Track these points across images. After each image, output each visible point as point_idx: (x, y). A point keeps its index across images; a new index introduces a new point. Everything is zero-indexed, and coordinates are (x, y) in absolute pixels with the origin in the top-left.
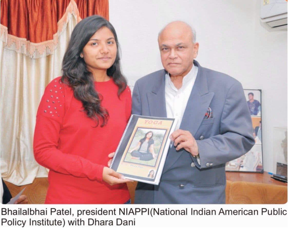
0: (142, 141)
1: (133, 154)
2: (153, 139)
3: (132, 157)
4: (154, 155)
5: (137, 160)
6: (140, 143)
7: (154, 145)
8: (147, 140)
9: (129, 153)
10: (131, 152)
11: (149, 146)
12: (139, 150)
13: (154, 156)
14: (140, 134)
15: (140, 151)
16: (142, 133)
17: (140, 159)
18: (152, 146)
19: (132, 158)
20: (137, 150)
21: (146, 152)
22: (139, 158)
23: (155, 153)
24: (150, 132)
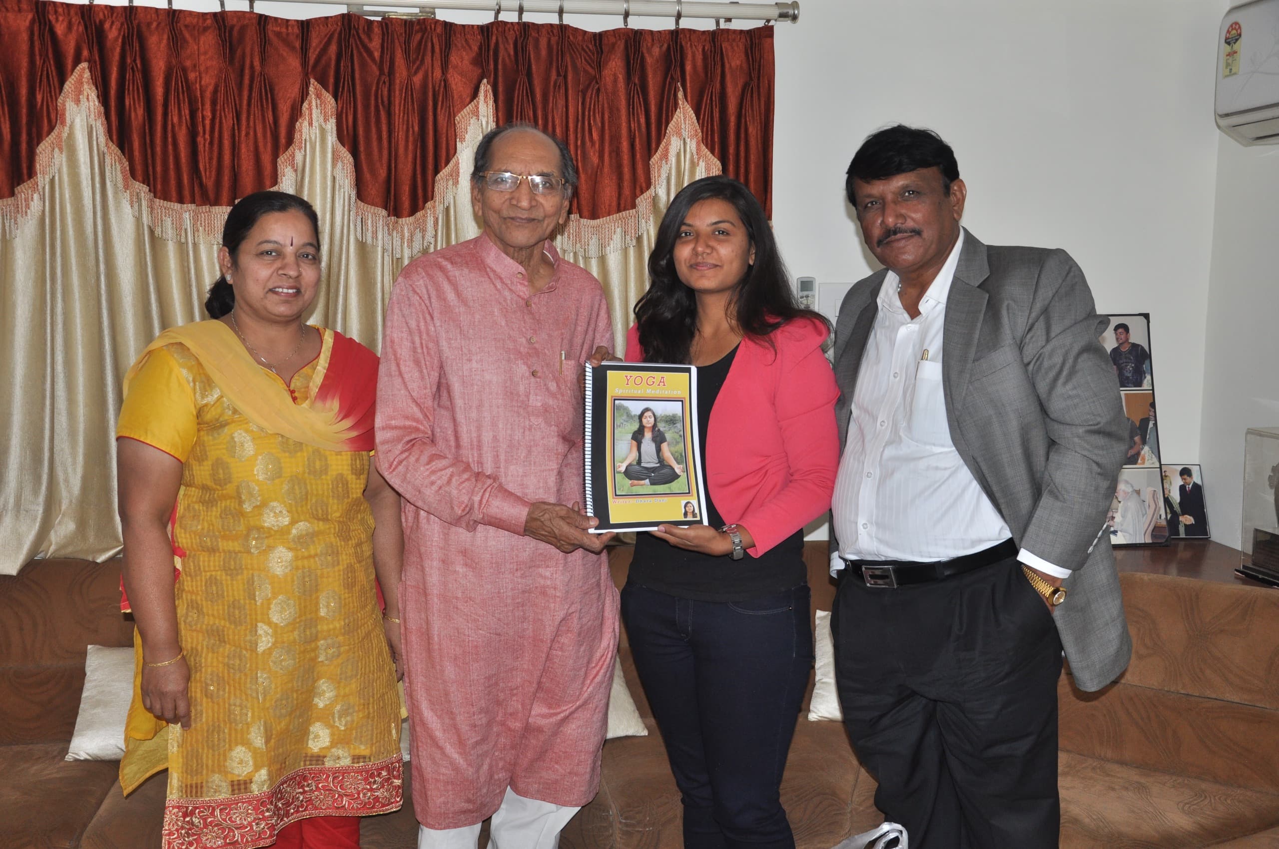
0: (638, 436)
1: (628, 473)
2: (661, 429)
3: (630, 482)
4: (678, 469)
5: (645, 486)
6: (634, 443)
7: (669, 445)
8: (648, 435)
9: (619, 472)
10: (623, 469)
11: (659, 450)
12: (639, 462)
13: (678, 471)
14: (625, 417)
15: (643, 465)
16: (630, 416)
17: (652, 484)
18: (664, 446)
19: (632, 485)
20: (635, 463)
21: (658, 465)
22: (647, 481)
23: (678, 463)
24: (647, 410)
